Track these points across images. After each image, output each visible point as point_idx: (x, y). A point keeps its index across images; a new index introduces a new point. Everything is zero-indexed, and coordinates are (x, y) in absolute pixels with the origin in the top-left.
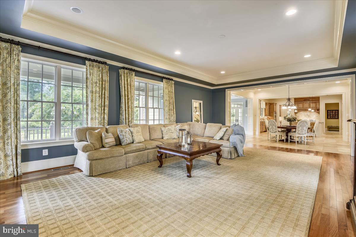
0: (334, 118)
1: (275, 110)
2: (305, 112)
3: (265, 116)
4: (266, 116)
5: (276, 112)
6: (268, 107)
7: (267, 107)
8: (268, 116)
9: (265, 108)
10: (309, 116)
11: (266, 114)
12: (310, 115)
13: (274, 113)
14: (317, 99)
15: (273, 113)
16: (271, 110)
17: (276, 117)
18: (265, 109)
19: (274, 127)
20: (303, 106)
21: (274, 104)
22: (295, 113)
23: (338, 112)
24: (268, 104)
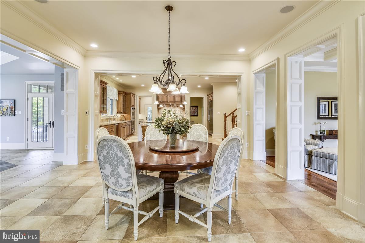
0: (194, 116)
1: (132, 104)
3: (117, 113)
4: (119, 113)
5: (134, 106)
7: (120, 97)
8: (121, 113)
9: (117, 99)
11: (119, 110)
13: (132, 108)
15: (129, 108)
16: (126, 103)
17: (134, 115)
18: (118, 102)
19: (121, 169)
20: (168, 99)
21: (131, 94)
22: (158, 108)
23: (197, 109)
24: (122, 93)
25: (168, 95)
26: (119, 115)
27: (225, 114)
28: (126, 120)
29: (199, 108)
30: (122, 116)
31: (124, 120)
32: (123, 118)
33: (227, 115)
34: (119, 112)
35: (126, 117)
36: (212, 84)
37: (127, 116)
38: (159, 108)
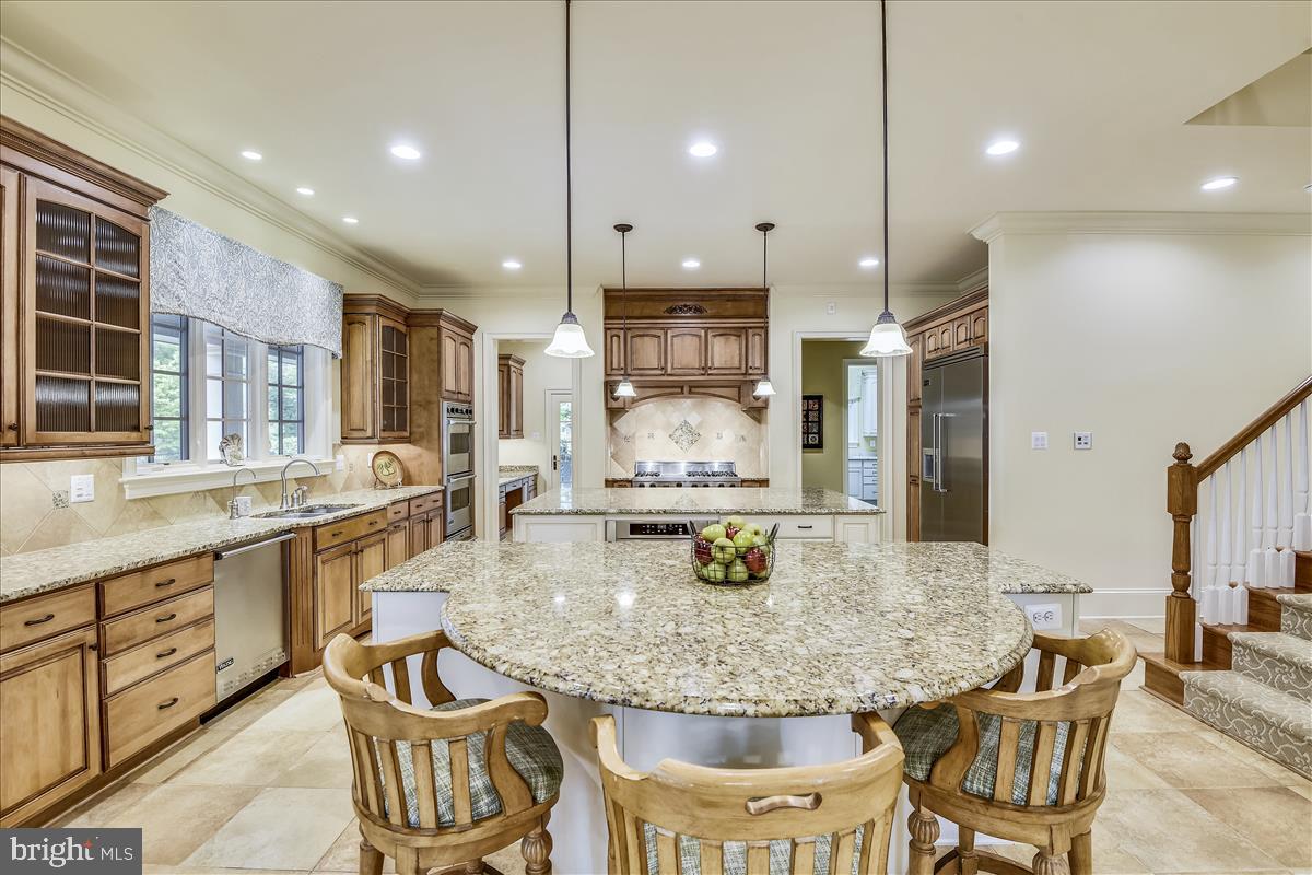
1: (449, 383)
2: (670, 408)
4: (358, 441)
5: (471, 395)
6: (368, 343)
8: (367, 440)
10: (694, 436)
11: (358, 421)
12: (700, 425)
13: (445, 405)
14: (750, 308)
15: (429, 407)
17: (467, 449)
18: (344, 366)
20: (664, 353)
21: (442, 323)
22: (607, 408)
23: (820, 410)
24: (372, 309)
25: (666, 330)
26: (361, 456)
27: (1183, 454)
28: (408, 480)
29: (828, 406)
30: (383, 460)
31: (394, 486)
32: (393, 474)
33: (1195, 462)
34: (356, 434)
35: (413, 467)
36: (978, 235)
37: (420, 456)
38: (615, 404)
